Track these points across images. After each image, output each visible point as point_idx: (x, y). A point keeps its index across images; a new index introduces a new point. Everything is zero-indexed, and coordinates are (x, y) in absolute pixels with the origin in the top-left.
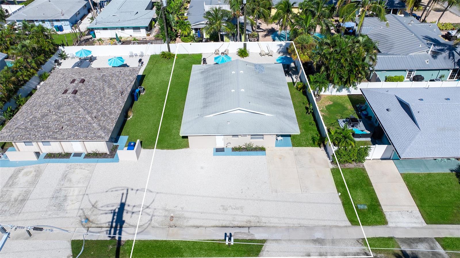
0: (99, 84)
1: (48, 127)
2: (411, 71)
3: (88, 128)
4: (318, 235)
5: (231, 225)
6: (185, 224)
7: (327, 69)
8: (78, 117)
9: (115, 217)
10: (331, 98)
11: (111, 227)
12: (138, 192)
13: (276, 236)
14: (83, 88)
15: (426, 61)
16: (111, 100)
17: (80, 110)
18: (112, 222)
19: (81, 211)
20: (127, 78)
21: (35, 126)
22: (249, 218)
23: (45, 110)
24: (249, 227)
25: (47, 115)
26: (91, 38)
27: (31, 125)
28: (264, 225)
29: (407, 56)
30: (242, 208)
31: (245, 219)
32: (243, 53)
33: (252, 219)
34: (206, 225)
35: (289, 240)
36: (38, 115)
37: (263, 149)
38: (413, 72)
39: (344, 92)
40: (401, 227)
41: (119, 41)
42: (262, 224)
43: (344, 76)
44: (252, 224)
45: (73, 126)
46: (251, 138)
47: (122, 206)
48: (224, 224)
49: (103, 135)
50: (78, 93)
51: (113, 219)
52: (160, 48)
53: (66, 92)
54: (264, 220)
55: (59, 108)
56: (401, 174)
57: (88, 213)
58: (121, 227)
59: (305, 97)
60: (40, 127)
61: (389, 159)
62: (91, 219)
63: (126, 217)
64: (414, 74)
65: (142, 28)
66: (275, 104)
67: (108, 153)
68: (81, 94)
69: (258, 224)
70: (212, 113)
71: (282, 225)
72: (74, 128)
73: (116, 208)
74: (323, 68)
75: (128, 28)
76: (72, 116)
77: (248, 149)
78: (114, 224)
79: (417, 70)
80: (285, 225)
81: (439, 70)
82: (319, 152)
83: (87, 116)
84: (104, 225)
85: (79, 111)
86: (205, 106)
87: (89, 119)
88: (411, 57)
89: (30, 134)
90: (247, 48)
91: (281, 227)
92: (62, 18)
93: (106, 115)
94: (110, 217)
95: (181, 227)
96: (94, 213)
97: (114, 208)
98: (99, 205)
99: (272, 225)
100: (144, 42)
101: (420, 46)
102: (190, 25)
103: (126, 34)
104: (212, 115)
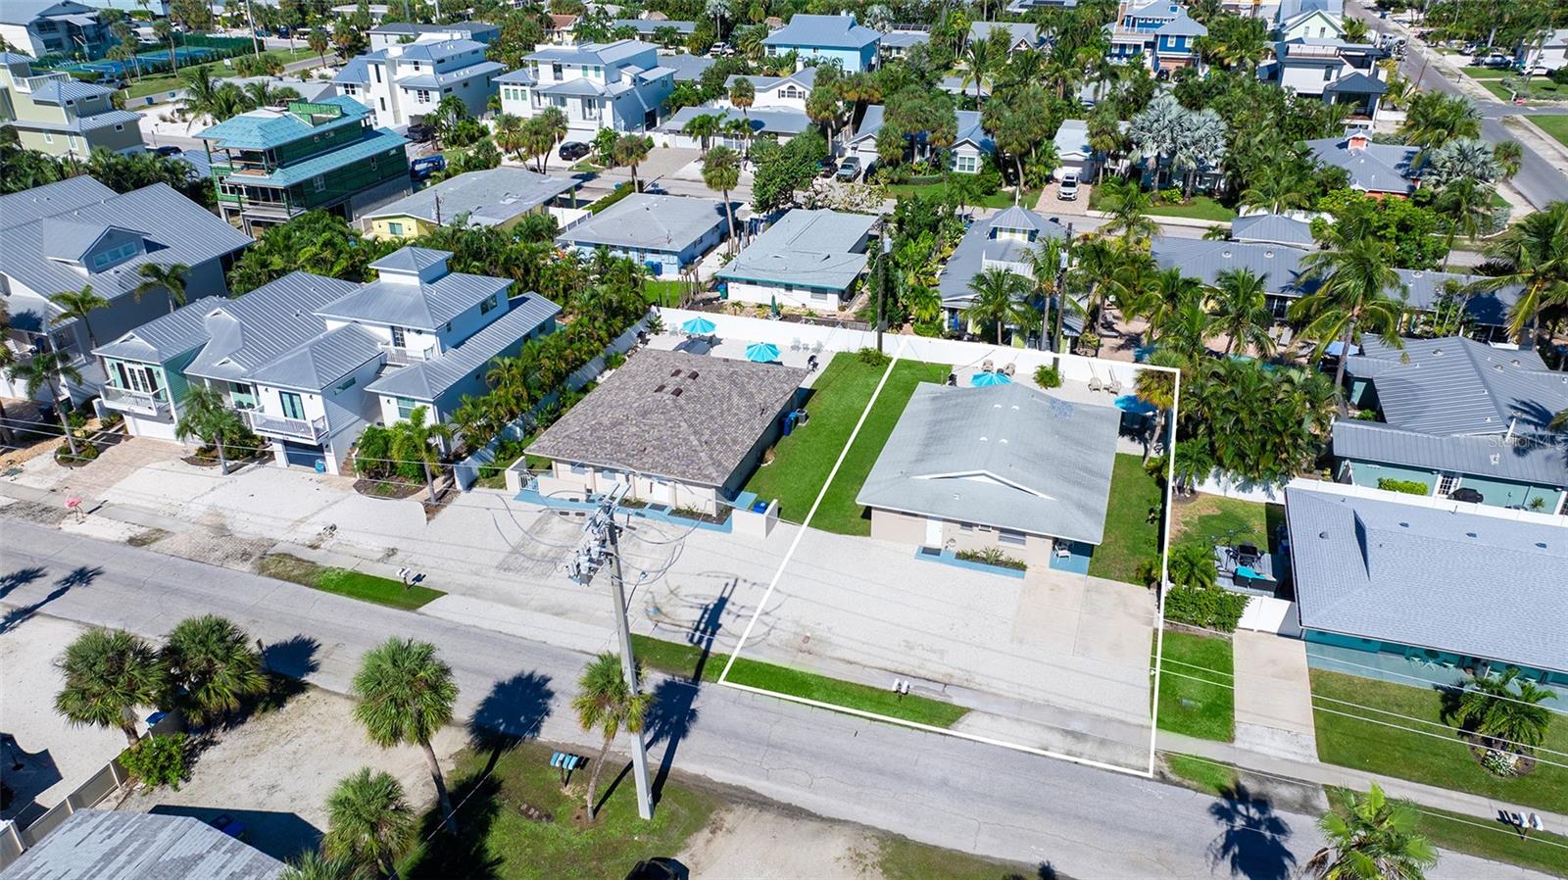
0: (724, 387)
1: (619, 445)
2: (1449, 476)
3: (690, 458)
4: (1077, 726)
5: (913, 674)
6: (829, 653)
7: (1211, 432)
8: (676, 436)
9: (706, 616)
10: (1221, 502)
11: (697, 629)
12: (755, 587)
13: (993, 708)
14: (693, 388)
15: (1492, 457)
16: (739, 420)
17: (682, 424)
18: (699, 622)
19: (649, 596)
20: (777, 385)
21: (598, 438)
22: (950, 671)
23: (619, 415)
24: (946, 685)
25: (621, 424)
26: (717, 299)
27: (591, 435)
28: (978, 687)
29: (1444, 439)
30: (942, 652)
31: (944, 670)
32: (1048, 377)
33: (956, 673)
34: (865, 663)
35: (1018, 720)
36: (606, 422)
37: (1020, 567)
38: (1455, 480)
39: (1258, 496)
40: (1258, 753)
41: (778, 312)
42: (972, 685)
43: (1248, 452)
44: (955, 681)
45: (666, 449)
46: (1001, 539)
47: (722, 602)
48: (900, 670)
49: (714, 475)
50: (682, 395)
51: (702, 617)
52: (862, 339)
53: (661, 388)
54: (978, 679)
55: (645, 414)
56: (1310, 669)
57: (661, 601)
58: (713, 633)
59: (1160, 491)
60: (606, 442)
61: (1299, 638)
62: (664, 610)
63: (724, 619)
64: (1458, 484)
65: (833, 291)
66: (1065, 479)
67: (715, 515)
68: (688, 399)
69: (965, 684)
70: (929, 473)
71: (1011, 695)
72: (666, 454)
73: (711, 602)
74: (1202, 428)
75: (801, 287)
76: (666, 433)
77: (993, 561)
78: (702, 626)
79: (1465, 476)
80: (1016, 696)
81: (1528, 484)
82: (1143, 595)
83: (692, 438)
84: (686, 624)
85: (680, 427)
86: (920, 459)
87: (695, 443)
88: (1455, 443)
89: (587, 451)
90: (1061, 368)
91: (1007, 698)
92: (667, 248)
93: (725, 443)
94: (697, 614)
95: (819, 656)
96: (672, 602)
97: (707, 602)
98: (682, 592)
99: (992, 690)
100: (831, 322)
101: (1489, 420)
102: (939, 298)
103: (793, 301)
104: (927, 477)
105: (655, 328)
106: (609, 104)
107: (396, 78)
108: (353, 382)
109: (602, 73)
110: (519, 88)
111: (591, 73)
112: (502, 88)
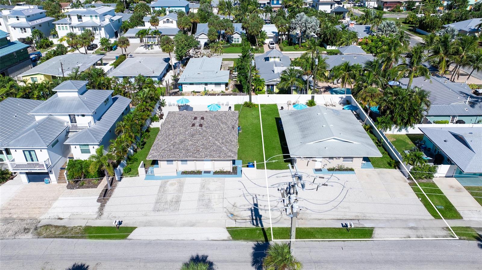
0: (215, 122)
1: (187, 150)
2: (454, 117)
3: (219, 150)
4: (412, 225)
5: (344, 218)
6: (309, 218)
7: (392, 112)
8: (209, 142)
9: (253, 213)
10: (394, 136)
11: (253, 219)
12: (264, 197)
13: (381, 225)
14: (205, 123)
15: (465, 109)
16: (228, 133)
17: (210, 137)
18: (252, 216)
19: (225, 210)
20: (232, 118)
21: (177, 148)
22: (356, 214)
23: (182, 137)
24: (358, 220)
25: (184, 141)
26: (178, 91)
27: (173, 148)
28: (369, 218)
29: (449, 105)
30: (349, 208)
31: (354, 214)
32: (311, 103)
33: (358, 214)
34: (326, 218)
35: (391, 228)
36: (177, 141)
37: (352, 170)
38: (455, 118)
39: (403, 132)
40: (473, 221)
41: (206, 93)
42: (367, 218)
43: (405, 118)
44: (360, 218)
45: (207, 149)
46: (344, 161)
47: (256, 205)
48: (339, 218)
49: (232, 155)
50: (203, 126)
51: (252, 214)
52: (242, 99)
53: (193, 125)
54: (368, 215)
55: (192, 136)
56: (464, 187)
57: (232, 211)
58: (260, 220)
59: (373, 135)
60: (181, 149)
61: (452, 177)
62: (235, 214)
63: (261, 213)
64: (457, 119)
65: (223, 83)
66: (358, 136)
67: (232, 171)
68: (206, 127)
69: (364, 218)
70: (313, 141)
71: (383, 218)
72: (208, 150)
73: (252, 206)
74: (388, 112)
75: (211, 83)
76: (205, 142)
77: (340, 169)
78: (254, 218)
79: (459, 116)
80: (385, 219)
81: (477, 116)
82: (396, 172)
83: (216, 142)
84: (247, 218)
85: (209, 139)
86: (304, 137)
87: (218, 144)
88: (452, 106)
89: (175, 154)
90: (315, 100)
91: (382, 220)
92: (153, 75)
93: (228, 142)
94: (249, 213)
95: (306, 219)
96: (236, 210)
97: (250, 207)
98: (238, 205)
99: (376, 218)
101: (459, 98)
102: (264, 82)
103: (210, 88)
104: (312, 143)
105: (162, 104)
106: (103, 29)
107: (8, 23)
108: (57, 141)
109: (98, 18)
110: (64, 26)
111: (94, 18)
112: (57, 26)
